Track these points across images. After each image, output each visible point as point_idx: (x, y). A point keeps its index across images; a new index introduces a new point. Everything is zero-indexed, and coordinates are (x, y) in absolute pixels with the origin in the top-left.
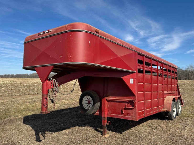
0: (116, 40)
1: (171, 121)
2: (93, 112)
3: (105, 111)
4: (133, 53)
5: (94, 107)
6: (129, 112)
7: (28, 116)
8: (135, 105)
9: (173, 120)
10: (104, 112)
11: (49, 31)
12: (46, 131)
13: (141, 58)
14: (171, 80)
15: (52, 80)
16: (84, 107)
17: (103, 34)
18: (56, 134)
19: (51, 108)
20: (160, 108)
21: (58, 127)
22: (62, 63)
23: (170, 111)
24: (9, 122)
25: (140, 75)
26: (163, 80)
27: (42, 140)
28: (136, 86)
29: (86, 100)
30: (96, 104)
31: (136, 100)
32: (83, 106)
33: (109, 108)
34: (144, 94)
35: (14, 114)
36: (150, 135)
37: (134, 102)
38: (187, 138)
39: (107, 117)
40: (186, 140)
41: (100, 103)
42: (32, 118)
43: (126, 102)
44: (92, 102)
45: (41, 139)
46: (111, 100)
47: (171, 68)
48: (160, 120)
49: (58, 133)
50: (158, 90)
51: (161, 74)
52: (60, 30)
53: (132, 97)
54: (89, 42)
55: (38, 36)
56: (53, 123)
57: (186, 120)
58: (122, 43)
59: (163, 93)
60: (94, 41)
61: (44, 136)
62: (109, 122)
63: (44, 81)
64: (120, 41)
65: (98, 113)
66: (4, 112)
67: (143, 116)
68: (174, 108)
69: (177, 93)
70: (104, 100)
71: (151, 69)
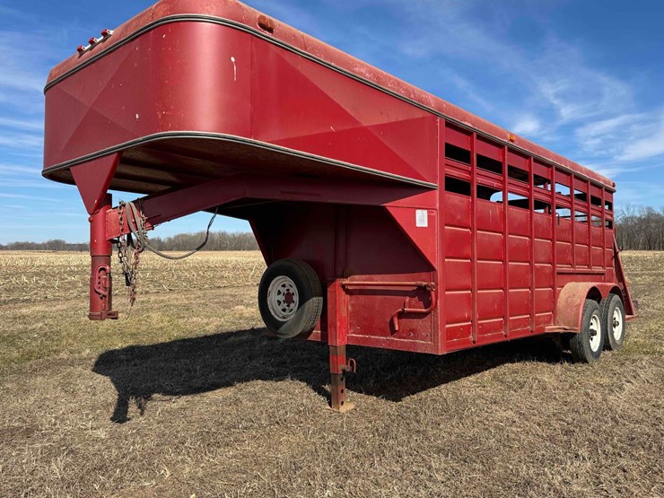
0: (350, 64)
1: (580, 367)
3: (338, 324)
4: (423, 118)
5: (303, 311)
6: (414, 327)
7: (112, 352)
8: (434, 300)
9: (587, 362)
10: (336, 327)
11: (106, 35)
12: (155, 392)
13: (460, 142)
16: (273, 314)
17: (294, 36)
18: (183, 401)
19: (195, 329)
20: (541, 320)
21: (197, 383)
23: (578, 330)
24: (48, 368)
25: (456, 199)
26: (553, 227)
28: (437, 236)
29: (279, 293)
30: (307, 303)
31: (437, 284)
32: (271, 310)
33: (353, 315)
34: (470, 268)
35: (72, 345)
36: (494, 407)
37: (428, 289)
38: (621, 417)
39: (348, 347)
40: (617, 422)
41: (321, 298)
42: (122, 357)
43: (405, 294)
44: (296, 298)
45: (128, 416)
46: (358, 287)
47: (588, 187)
48: (545, 364)
49: (189, 398)
50: (531, 258)
52: (134, 24)
53: (424, 275)
56: (183, 372)
57: (634, 361)
58: (378, 78)
59: (554, 271)
60: (252, 57)
61: (142, 408)
62: (352, 363)
63: (96, 209)
64: (371, 71)
65: (317, 332)
66: (44, 339)
67: (468, 341)
68: (594, 321)
69: (613, 276)
70: (335, 289)
71: (503, 182)
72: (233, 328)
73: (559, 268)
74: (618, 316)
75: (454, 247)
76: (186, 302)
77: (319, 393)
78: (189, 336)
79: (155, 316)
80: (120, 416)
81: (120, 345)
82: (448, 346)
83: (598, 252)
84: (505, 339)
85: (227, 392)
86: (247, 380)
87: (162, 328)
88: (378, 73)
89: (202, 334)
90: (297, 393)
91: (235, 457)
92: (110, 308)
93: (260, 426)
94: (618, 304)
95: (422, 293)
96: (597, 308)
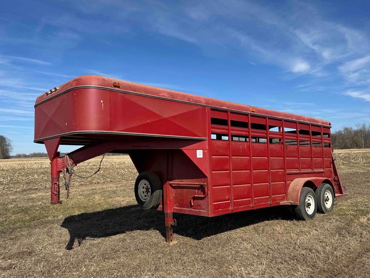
0: (158, 92)
1: (301, 222)
2: (152, 206)
3: (168, 203)
4: (198, 109)
5: (153, 196)
6: (200, 204)
8: (206, 191)
9: (305, 220)
11: (56, 89)
12: (87, 236)
14: (311, 148)
15: (64, 157)
16: (141, 198)
17: (130, 87)
18: (100, 240)
19: (116, 204)
20: (277, 198)
21: (109, 231)
22: (67, 133)
23: (298, 203)
25: (219, 143)
26: (284, 151)
28: (208, 162)
29: (143, 188)
30: (154, 193)
31: (208, 184)
33: (176, 198)
34: (229, 175)
35: (54, 213)
37: (204, 186)
39: (174, 214)
41: (161, 190)
43: (195, 188)
44: (150, 190)
45: (73, 247)
46: (178, 185)
47: (309, 127)
49: (104, 238)
50: (269, 168)
51: (280, 140)
52: (65, 87)
54: (102, 101)
55: (47, 96)
56: (104, 226)
57: (330, 219)
58: (172, 96)
59: (285, 174)
60: (110, 99)
61: (80, 243)
62: (175, 222)
63: (53, 159)
64: (169, 93)
65: (161, 206)
66: (41, 210)
67: (229, 210)
68: (310, 199)
69: (331, 173)
70: (167, 186)
71: (249, 132)
73: (288, 171)
74: (329, 195)
75: (218, 165)
76: (115, 189)
77: (163, 236)
78: (112, 208)
79: (97, 197)
80: (70, 247)
81: (77, 213)
82: (214, 213)
83: (320, 161)
84: (252, 209)
85: (122, 236)
86: (132, 230)
87: (99, 204)
88: (172, 93)
91: (115, 263)
92: (59, 199)
93: (130, 251)
94: (328, 189)
95: (202, 188)
96: (311, 192)
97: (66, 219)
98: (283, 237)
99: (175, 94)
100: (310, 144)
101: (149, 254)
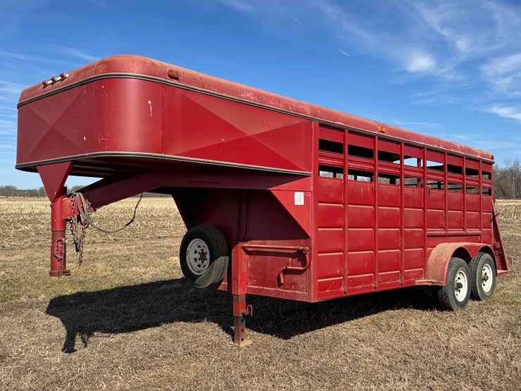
0: (238, 91)
1: (446, 314)
2: (209, 284)
3: (240, 278)
4: (300, 124)
5: (213, 268)
6: (295, 281)
7: (64, 297)
8: (308, 261)
9: (452, 310)
10: (237, 280)
11: (63, 77)
12: (96, 329)
13: (333, 137)
14: (464, 195)
15: (75, 195)
16: (190, 268)
17: (195, 79)
18: (119, 337)
19: (134, 277)
20: (411, 274)
21: (131, 323)
22: (87, 154)
23: (443, 283)
24: (11, 310)
25: (330, 181)
26: (424, 198)
27: (76, 350)
28: (312, 213)
29: (196, 252)
30: (216, 261)
31: (311, 249)
32: (189, 266)
33: (251, 270)
34: (343, 234)
35: (30, 291)
37: (304, 252)
39: (247, 296)
41: (228, 257)
42: (72, 301)
43: (288, 255)
44: (208, 256)
45: (75, 348)
46: (255, 249)
47: (463, 161)
48: (419, 311)
49: (125, 335)
50: (401, 225)
51: (419, 180)
52: (83, 74)
53: (302, 241)
54: (150, 102)
55: (44, 88)
56: (121, 314)
57: (493, 310)
58: (261, 99)
59: (424, 235)
60: (163, 98)
61: (85, 343)
62: (250, 308)
63: (55, 198)
64: (255, 94)
65: (225, 283)
66: (6, 285)
67: (340, 292)
68: (461, 276)
69: (491, 236)
70: (238, 251)
71: (374, 165)
72: (167, 277)
73: (430, 231)
74: (488, 271)
75: (326, 219)
76: (128, 253)
77: (227, 332)
78: (128, 284)
79: (100, 266)
80: (69, 348)
81: (70, 291)
82: (319, 296)
83: (475, 216)
84: (375, 290)
85: (155, 331)
86: (172, 321)
87: (105, 277)
88: (261, 95)
89: (140, 282)
90: (210, 331)
91: (155, 376)
92: (65, 268)
93: (176, 356)
94: (487, 261)
95: (300, 255)
96: (462, 266)
97: (52, 301)
98: (423, 336)
99: (265, 95)
100: (463, 188)
101: (209, 362)
